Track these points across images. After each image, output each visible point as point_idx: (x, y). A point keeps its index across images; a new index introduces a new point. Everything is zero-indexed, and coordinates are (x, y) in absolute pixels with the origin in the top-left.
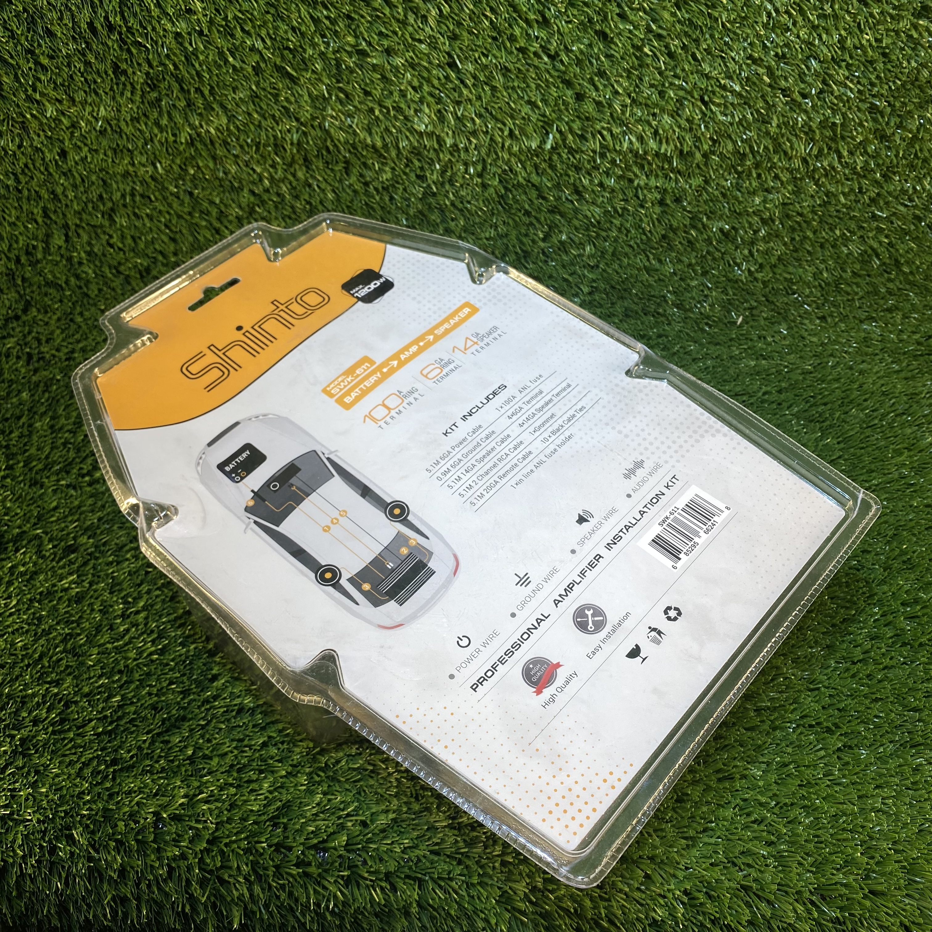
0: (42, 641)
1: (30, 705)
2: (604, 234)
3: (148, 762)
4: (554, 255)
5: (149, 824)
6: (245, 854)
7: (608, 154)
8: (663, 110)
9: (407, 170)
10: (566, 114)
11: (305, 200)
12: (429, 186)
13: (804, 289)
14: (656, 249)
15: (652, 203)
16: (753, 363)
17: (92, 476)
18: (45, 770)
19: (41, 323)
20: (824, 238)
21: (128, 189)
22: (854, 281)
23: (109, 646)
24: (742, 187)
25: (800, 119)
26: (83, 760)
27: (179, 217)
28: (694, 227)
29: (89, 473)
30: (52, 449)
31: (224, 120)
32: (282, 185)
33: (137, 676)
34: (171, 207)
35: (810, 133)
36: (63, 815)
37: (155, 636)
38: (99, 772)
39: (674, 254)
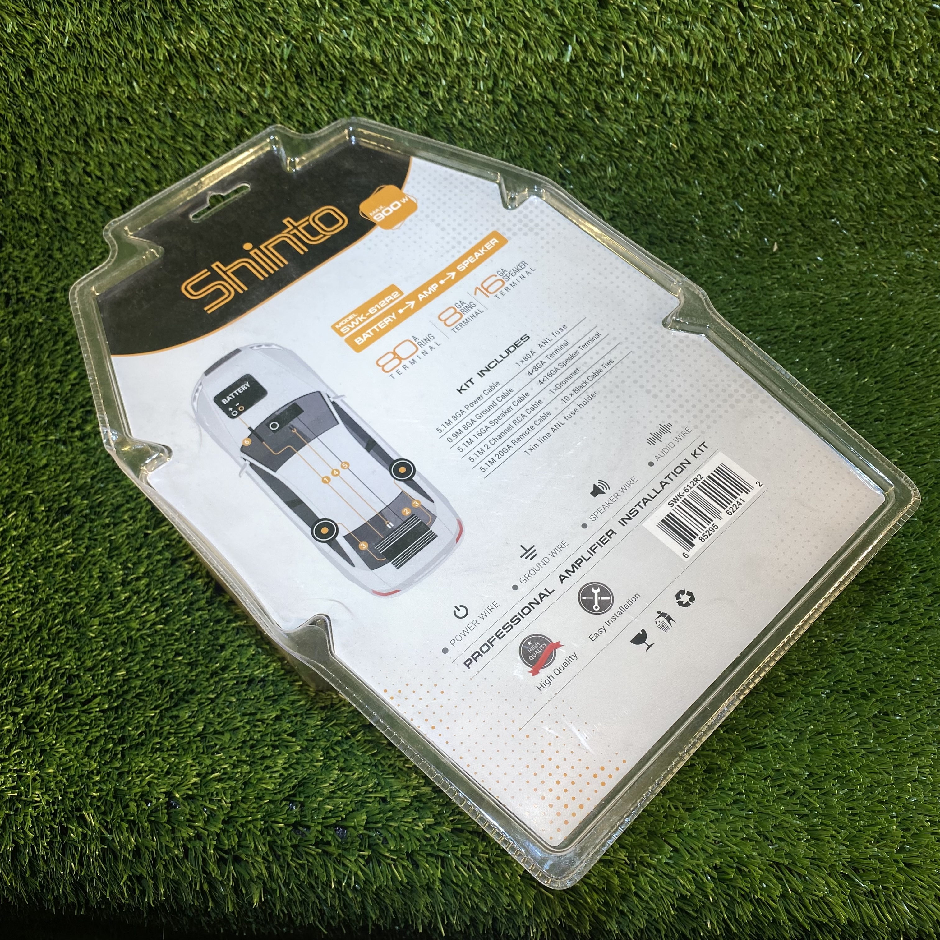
0: (40, 612)
1: (31, 681)
2: (627, 154)
3: (157, 740)
4: (571, 177)
5: (162, 803)
6: (262, 834)
7: (633, 67)
8: (696, 18)
9: (410, 87)
10: (588, 23)
11: (298, 121)
12: (434, 104)
13: (843, 213)
14: (683, 170)
15: (681, 120)
16: (786, 295)
17: (82, 430)
18: (51, 749)
19: (18, 260)
20: (868, 157)
21: (103, 112)
22: (899, 203)
23: (111, 616)
24: (780, 102)
25: (849, 26)
26: (90, 738)
27: (161, 141)
28: (726, 146)
29: (79, 427)
30: (38, 400)
31: (206, 35)
32: (272, 105)
33: (141, 647)
34: (152, 131)
35: (860, 42)
36: (72, 796)
37: (158, 604)
38: (107, 751)
39: (703, 176)
